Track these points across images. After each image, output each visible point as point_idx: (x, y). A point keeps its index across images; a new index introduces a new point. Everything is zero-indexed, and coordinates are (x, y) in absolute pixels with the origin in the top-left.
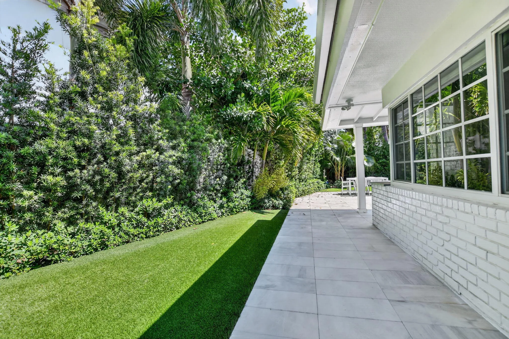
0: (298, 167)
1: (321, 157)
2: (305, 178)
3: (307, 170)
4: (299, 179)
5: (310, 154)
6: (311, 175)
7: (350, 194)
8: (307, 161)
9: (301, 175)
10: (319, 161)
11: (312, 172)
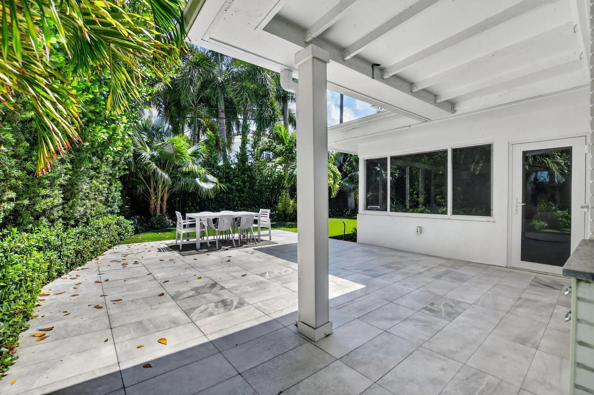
0: (61, 186)
1: (125, 170)
2: (85, 215)
3: (91, 196)
4: (64, 219)
5: (101, 158)
6: (102, 208)
7: (198, 246)
8: (93, 173)
9: (71, 208)
10: (121, 179)
11: (103, 198)
